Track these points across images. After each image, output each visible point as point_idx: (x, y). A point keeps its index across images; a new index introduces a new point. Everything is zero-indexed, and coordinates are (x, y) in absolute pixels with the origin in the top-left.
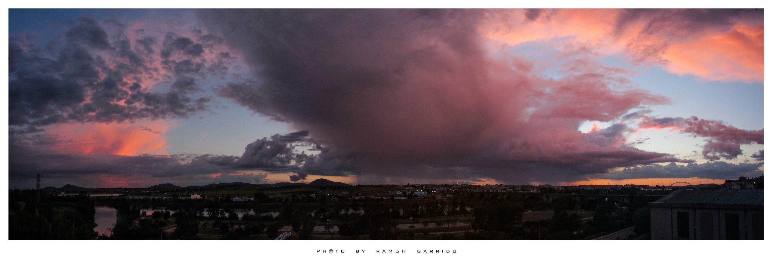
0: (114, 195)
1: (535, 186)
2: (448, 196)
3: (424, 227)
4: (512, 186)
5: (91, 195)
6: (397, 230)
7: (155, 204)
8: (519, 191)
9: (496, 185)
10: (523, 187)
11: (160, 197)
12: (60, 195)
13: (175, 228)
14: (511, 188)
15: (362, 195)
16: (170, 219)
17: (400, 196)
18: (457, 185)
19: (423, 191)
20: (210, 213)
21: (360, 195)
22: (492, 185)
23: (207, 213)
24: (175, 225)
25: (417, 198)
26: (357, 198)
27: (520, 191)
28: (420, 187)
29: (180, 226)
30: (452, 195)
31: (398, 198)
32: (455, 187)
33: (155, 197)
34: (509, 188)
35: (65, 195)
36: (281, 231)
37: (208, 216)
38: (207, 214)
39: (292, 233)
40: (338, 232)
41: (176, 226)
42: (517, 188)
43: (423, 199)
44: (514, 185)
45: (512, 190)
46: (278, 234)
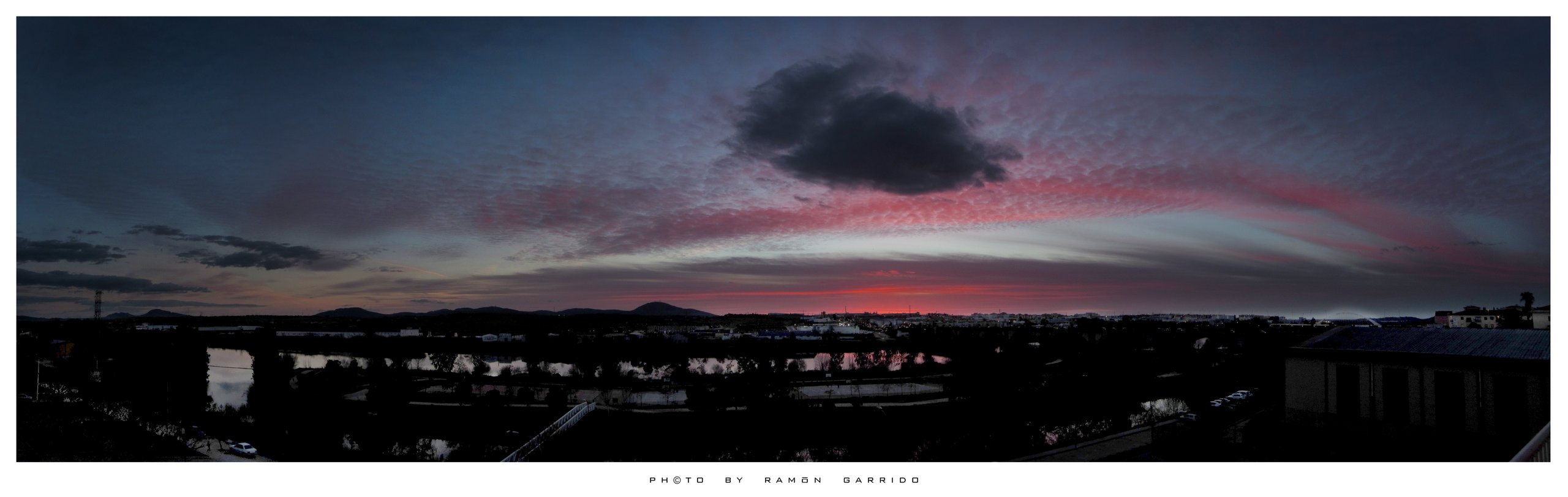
0: (245, 328)
1: (1066, 316)
2: (899, 334)
3: (853, 393)
4: (1023, 315)
5: (201, 329)
6: (801, 397)
8: (1036, 324)
9: (994, 314)
10: (1044, 318)
11: (339, 333)
12: (139, 328)
13: (367, 392)
14: (1021, 319)
15: (735, 332)
16: (358, 376)
17: (808, 334)
18: (917, 315)
19: (851, 326)
20: (436, 363)
21: (731, 332)
22: (985, 315)
23: (432, 362)
24: (367, 385)
25: (841, 338)
26: (724, 337)
27: (1039, 325)
28: (848, 318)
29: (376, 388)
30: (908, 333)
31: (804, 338)
32: (912, 318)
33: (329, 333)
34: (1017, 319)
35: (151, 328)
37: (432, 368)
39: (597, 404)
41: (368, 389)
42: (1032, 319)
43: (852, 339)
44: (1026, 315)
45: (1022, 322)
46: (568, 406)
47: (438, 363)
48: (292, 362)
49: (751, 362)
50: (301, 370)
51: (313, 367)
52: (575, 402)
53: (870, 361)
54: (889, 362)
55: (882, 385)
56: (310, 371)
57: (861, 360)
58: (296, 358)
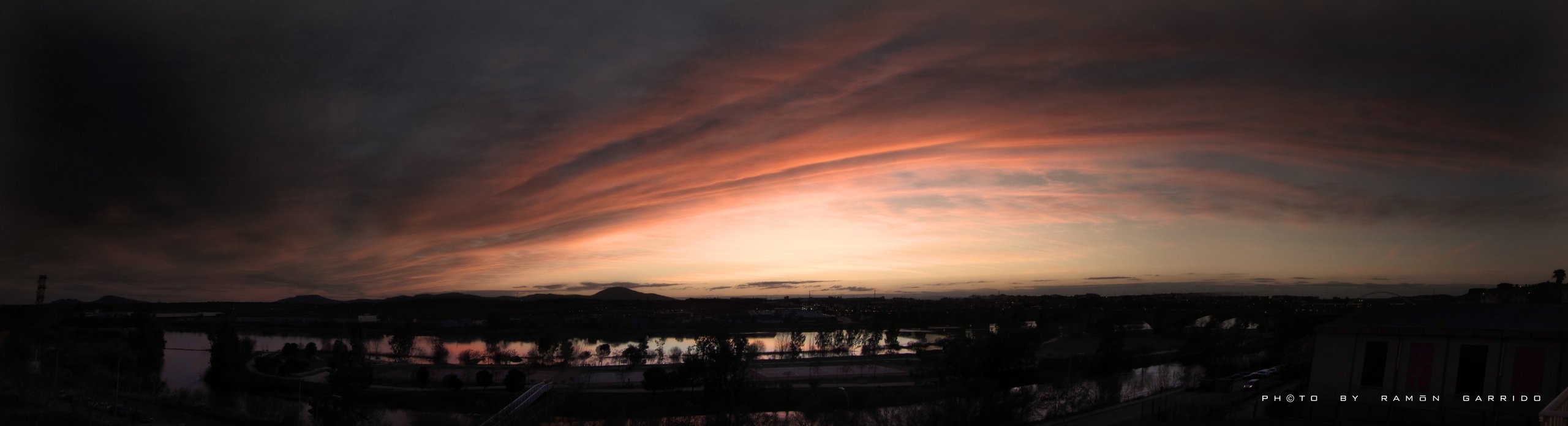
0: (205, 314)
2: (862, 318)
3: (812, 374)
5: (158, 315)
6: (760, 378)
7: (284, 330)
11: (298, 318)
12: (90, 314)
13: (327, 374)
15: (695, 315)
16: (318, 358)
19: (814, 309)
20: (395, 348)
23: (391, 346)
24: (327, 368)
29: (337, 370)
31: (766, 321)
33: (287, 318)
35: (103, 313)
36: (533, 381)
38: (391, 349)
39: (554, 383)
40: (642, 382)
41: (328, 371)
43: (814, 323)
46: (526, 386)
47: (397, 348)
48: (250, 345)
49: (710, 345)
50: (258, 352)
51: (270, 350)
52: (533, 382)
53: (831, 344)
54: (851, 345)
55: (841, 367)
56: (267, 354)
57: (822, 340)
58: (255, 342)
